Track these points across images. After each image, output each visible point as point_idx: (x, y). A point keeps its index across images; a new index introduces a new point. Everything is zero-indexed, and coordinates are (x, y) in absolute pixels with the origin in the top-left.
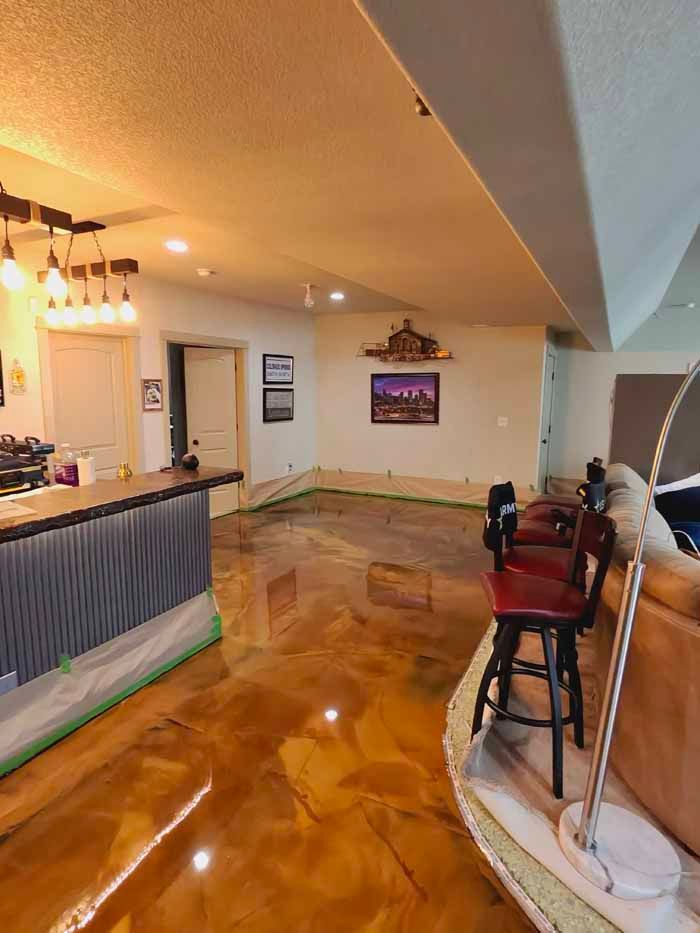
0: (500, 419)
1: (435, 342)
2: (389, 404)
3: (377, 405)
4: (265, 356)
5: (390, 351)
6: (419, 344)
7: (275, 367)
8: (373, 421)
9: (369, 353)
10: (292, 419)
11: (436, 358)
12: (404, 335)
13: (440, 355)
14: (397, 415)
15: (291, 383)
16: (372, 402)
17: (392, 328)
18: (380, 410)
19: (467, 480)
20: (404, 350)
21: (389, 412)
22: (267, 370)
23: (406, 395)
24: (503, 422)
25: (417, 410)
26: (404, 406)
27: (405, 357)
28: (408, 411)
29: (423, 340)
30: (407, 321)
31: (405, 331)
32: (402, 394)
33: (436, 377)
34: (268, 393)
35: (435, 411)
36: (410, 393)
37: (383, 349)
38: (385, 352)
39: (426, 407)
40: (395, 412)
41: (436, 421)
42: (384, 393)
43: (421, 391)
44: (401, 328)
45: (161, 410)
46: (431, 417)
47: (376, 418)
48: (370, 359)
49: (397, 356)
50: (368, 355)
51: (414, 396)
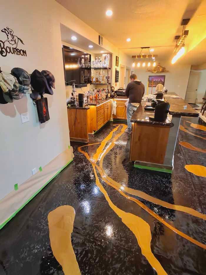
1: (165, 68)
2: (153, 83)
3: (150, 83)
5: (155, 70)
11: (165, 72)
17: (156, 65)
23: (157, 80)
26: (156, 83)
29: (163, 68)
30: (159, 63)
31: (159, 65)
32: (156, 80)
33: (164, 76)
36: (158, 80)
38: (153, 71)
42: (152, 80)
43: (161, 80)
47: (149, 86)
48: (149, 72)
49: (157, 71)
50: (149, 71)
51: (159, 81)
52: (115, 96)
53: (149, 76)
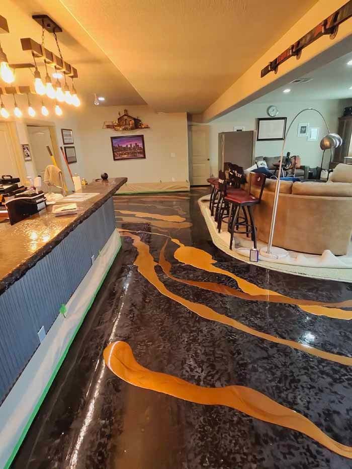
0: (172, 154)
1: (140, 121)
2: (122, 151)
3: (116, 152)
4: (62, 130)
5: (119, 125)
6: (133, 121)
7: (66, 135)
8: (115, 160)
9: (108, 127)
10: (76, 162)
11: (142, 128)
12: (126, 117)
13: (143, 127)
14: (126, 156)
15: (73, 143)
16: (113, 151)
17: (119, 114)
18: (118, 154)
19: (161, 181)
20: (126, 124)
21: (122, 154)
22: (64, 137)
23: (129, 146)
25: (135, 152)
26: (129, 151)
27: (127, 128)
28: (131, 154)
29: (135, 119)
30: (126, 111)
31: (125, 115)
32: (127, 146)
33: (142, 136)
34: (67, 149)
35: (144, 153)
36: (131, 145)
37: (116, 124)
38: (116, 126)
39: (139, 151)
40: (125, 154)
41: (144, 157)
42: (118, 145)
43: (136, 144)
44: (124, 114)
45: (31, 160)
46: (142, 156)
47: (116, 158)
48: (109, 130)
49: (123, 127)
50: (107, 128)
51: (133, 147)
53: (112, 138)
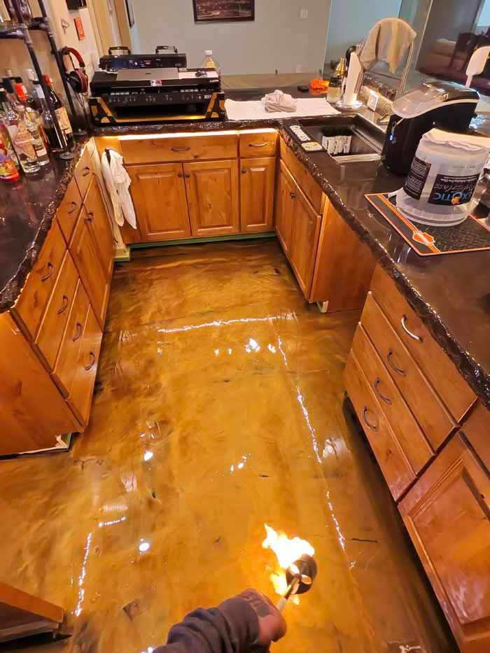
0: (302, 11)
8: (196, 20)
14: (218, 13)
18: (203, 7)
21: (211, 10)
24: (304, 14)
25: (236, 5)
28: (229, 8)
35: (252, 7)
40: (216, 9)
41: (252, 18)
46: (247, 13)
47: (199, 18)
52: (105, 120)
